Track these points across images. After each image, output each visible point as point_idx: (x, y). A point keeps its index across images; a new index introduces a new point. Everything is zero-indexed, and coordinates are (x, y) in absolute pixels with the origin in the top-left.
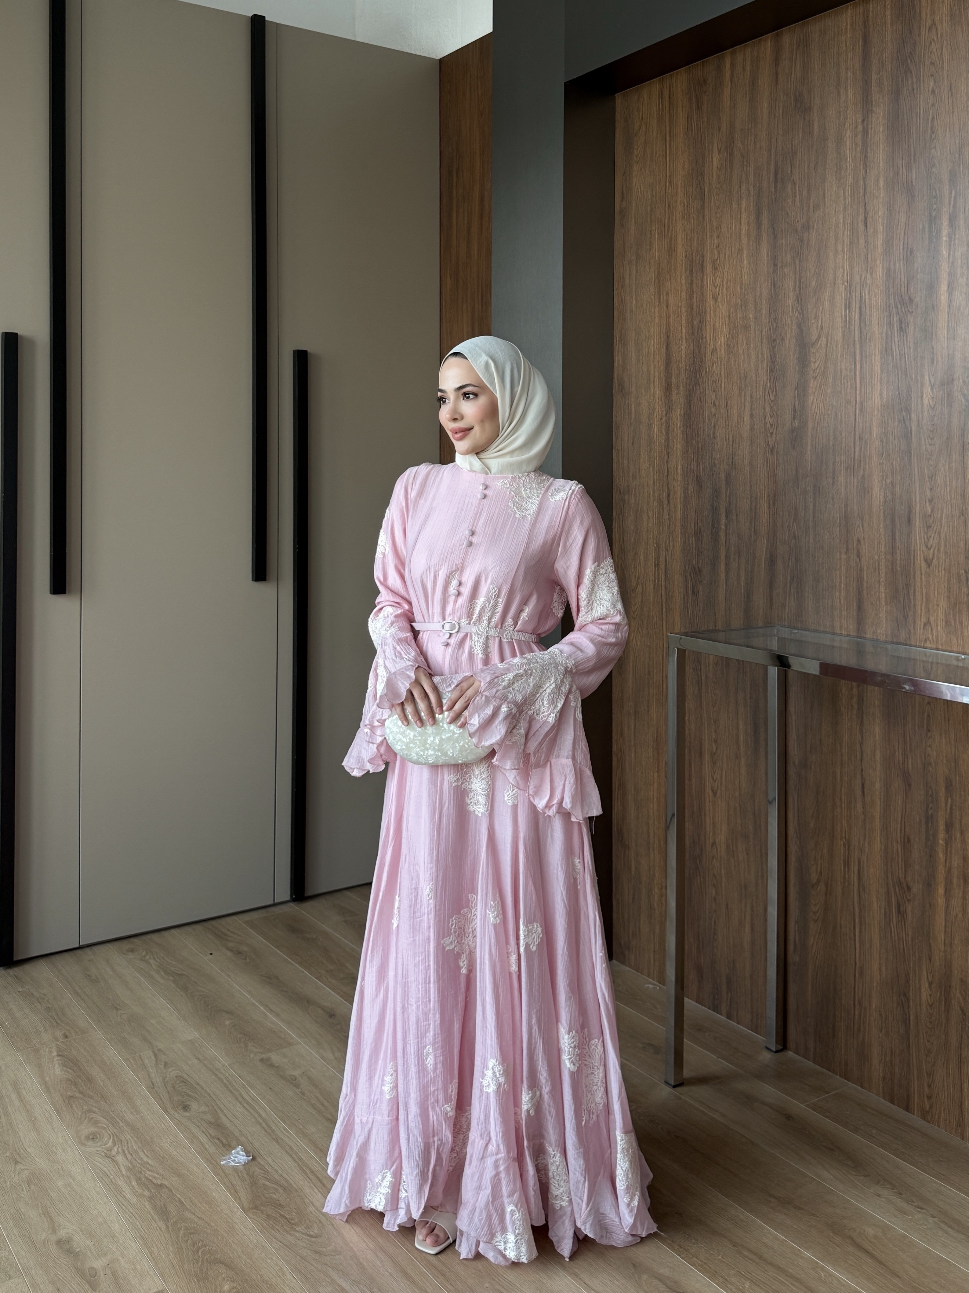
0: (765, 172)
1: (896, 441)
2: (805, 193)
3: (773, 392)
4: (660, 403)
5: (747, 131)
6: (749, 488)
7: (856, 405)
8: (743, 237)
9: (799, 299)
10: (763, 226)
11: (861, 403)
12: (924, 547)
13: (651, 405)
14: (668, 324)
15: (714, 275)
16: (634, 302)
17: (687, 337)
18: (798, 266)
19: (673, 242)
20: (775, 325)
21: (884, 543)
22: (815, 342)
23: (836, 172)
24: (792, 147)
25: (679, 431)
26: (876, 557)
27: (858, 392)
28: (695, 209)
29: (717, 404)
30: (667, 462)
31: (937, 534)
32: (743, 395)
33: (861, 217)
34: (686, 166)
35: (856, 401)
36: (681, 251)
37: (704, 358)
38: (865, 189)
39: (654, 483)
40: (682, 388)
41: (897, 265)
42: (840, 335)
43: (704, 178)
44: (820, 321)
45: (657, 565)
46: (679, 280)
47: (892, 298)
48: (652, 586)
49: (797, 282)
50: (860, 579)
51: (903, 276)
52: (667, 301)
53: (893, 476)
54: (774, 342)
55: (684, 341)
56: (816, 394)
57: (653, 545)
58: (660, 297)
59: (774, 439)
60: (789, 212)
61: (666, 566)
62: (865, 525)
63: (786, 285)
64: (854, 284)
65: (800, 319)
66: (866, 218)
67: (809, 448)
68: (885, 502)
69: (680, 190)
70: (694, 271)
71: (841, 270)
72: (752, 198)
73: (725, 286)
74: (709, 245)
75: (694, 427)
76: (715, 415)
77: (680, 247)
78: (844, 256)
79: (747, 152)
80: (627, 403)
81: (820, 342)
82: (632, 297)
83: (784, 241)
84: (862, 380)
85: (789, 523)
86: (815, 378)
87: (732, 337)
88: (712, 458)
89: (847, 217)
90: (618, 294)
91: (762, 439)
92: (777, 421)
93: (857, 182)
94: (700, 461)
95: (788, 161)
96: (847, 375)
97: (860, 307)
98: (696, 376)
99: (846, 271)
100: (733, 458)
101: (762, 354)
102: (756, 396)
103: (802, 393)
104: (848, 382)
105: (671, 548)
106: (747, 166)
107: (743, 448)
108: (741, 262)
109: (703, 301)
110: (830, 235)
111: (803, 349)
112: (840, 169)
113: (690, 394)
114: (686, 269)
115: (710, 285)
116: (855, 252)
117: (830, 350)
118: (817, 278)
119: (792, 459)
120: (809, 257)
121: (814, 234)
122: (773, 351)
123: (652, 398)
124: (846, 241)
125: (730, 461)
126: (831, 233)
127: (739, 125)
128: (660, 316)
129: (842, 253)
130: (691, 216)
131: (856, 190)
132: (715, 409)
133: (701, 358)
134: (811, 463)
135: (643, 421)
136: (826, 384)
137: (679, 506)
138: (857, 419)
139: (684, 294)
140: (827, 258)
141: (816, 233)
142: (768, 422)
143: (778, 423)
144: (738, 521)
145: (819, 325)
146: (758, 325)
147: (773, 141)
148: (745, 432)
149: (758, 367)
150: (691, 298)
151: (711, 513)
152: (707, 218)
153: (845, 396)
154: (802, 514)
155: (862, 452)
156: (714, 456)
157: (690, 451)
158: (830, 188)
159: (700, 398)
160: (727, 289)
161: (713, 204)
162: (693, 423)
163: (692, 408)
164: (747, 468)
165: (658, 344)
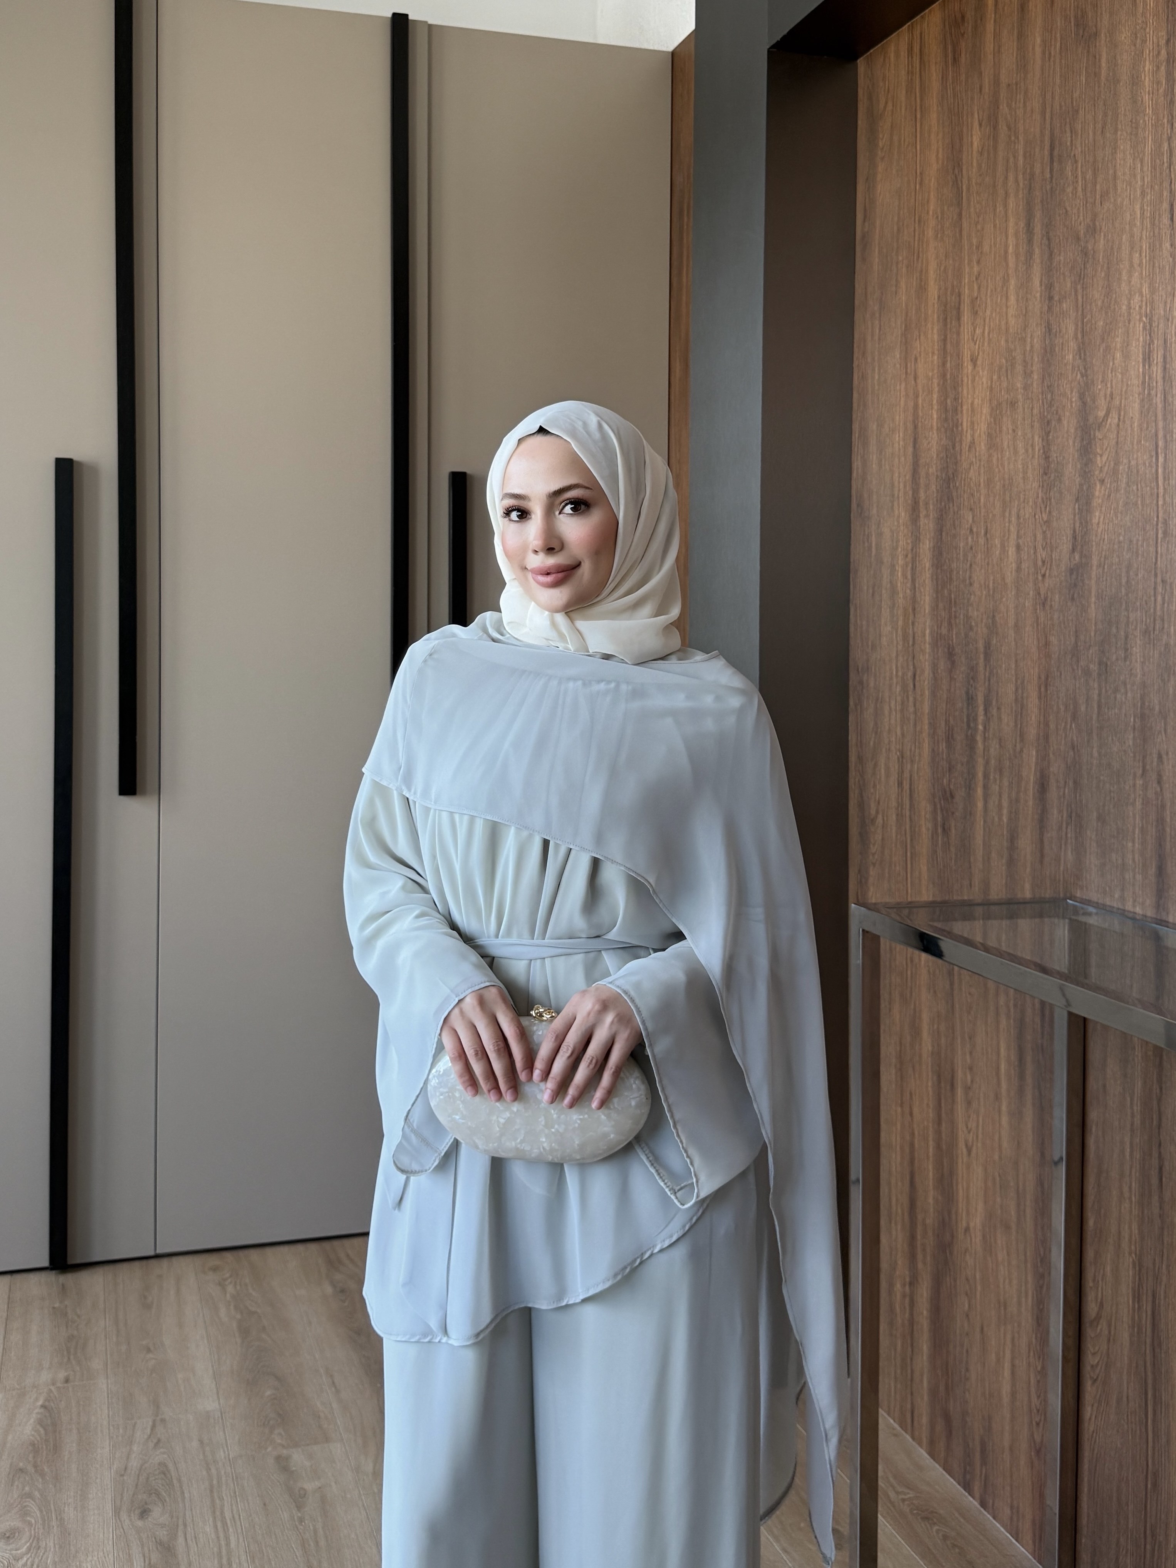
0: (1037, 150)
2: (1089, 175)
3: (1046, 507)
4: (906, 531)
5: (1015, 87)
6: (1013, 666)
7: (1157, 525)
8: (1010, 256)
9: (1082, 350)
10: (1035, 237)
11: (1165, 522)
13: (895, 535)
14: (916, 406)
15: (973, 324)
16: (877, 377)
17: (939, 425)
18: (1080, 298)
19: (923, 277)
22: (1103, 420)
23: (1131, 134)
24: (1072, 103)
25: (928, 575)
27: (1160, 503)
28: (950, 220)
29: (975, 530)
30: (913, 624)
32: (1007, 514)
33: (1165, 205)
34: (940, 156)
35: (1158, 517)
36: (933, 291)
37: (959, 457)
38: (1171, 155)
39: (897, 656)
40: (931, 507)
42: (1137, 406)
43: (962, 171)
44: (1109, 385)
45: (900, 784)
46: (930, 336)
48: (894, 817)
49: (1080, 324)
50: (1161, 820)
52: (915, 370)
54: (1047, 426)
55: (935, 432)
56: (1103, 509)
57: (896, 753)
58: (906, 365)
59: (1047, 585)
60: (1069, 209)
61: (911, 785)
63: (1064, 330)
64: (1155, 318)
65: (1082, 383)
67: (1093, 599)
69: (932, 194)
70: (949, 320)
71: (1137, 298)
72: (1021, 192)
73: (986, 339)
74: (967, 276)
75: (945, 568)
76: (971, 548)
77: (932, 283)
78: (1142, 274)
79: (1015, 120)
80: (866, 533)
81: (1108, 423)
82: (874, 370)
83: (1062, 258)
84: (1167, 482)
85: (1066, 723)
86: (1102, 481)
87: (995, 421)
88: (968, 617)
89: (1145, 208)
90: (858, 366)
91: (1031, 585)
92: (1052, 556)
93: (1160, 146)
94: (953, 622)
95: (1068, 126)
96: (1146, 474)
97: (1165, 358)
98: (949, 487)
99: (1144, 298)
100: (994, 616)
101: (1032, 445)
102: (1025, 515)
103: (1085, 508)
104: (1146, 486)
105: (917, 758)
106: (1015, 143)
107: (1007, 600)
108: (1007, 298)
109: (959, 366)
110: (1124, 240)
111: (1086, 433)
112: (1137, 128)
113: (942, 515)
114: (938, 317)
115: (968, 339)
116: (1157, 265)
117: (1122, 433)
118: (1106, 313)
119: (1070, 618)
120: (1095, 280)
121: (1102, 241)
122: (1047, 440)
123: (896, 524)
124: (1144, 247)
125: (990, 621)
126: (1124, 237)
127: (1004, 79)
128: (907, 395)
129: (1138, 269)
130: (946, 233)
131: (1158, 161)
132: (973, 538)
133: (956, 458)
134: (1096, 623)
135: (885, 560)
136: (1117, 490)
137: (927, 692)
138: (1159, 548)
139: (936, 357)
140: (1119, 279)
141: (1104, 239)
142: (1039, 558)
143: (1052, 559)
144: (1000, 719)
145: (1108, 393)
146: (1028, 398)
147: (1049, 96)
148: (1009, 574)
149: (1027, 467)
150: (944, 364)
151: (965, 705)
152: (965, 233)
153: (1143, 510)
154: (1083, 708)
155: (1166, 605)
156: (970, 614)
157: (941, 605)
158: (1122, 162)
159: (954, 522)
160: (989, 343)
161: (972, 210)
162: (945, 562)
163: (944, 537)
164: (1012, 633)
165: (904, 440)
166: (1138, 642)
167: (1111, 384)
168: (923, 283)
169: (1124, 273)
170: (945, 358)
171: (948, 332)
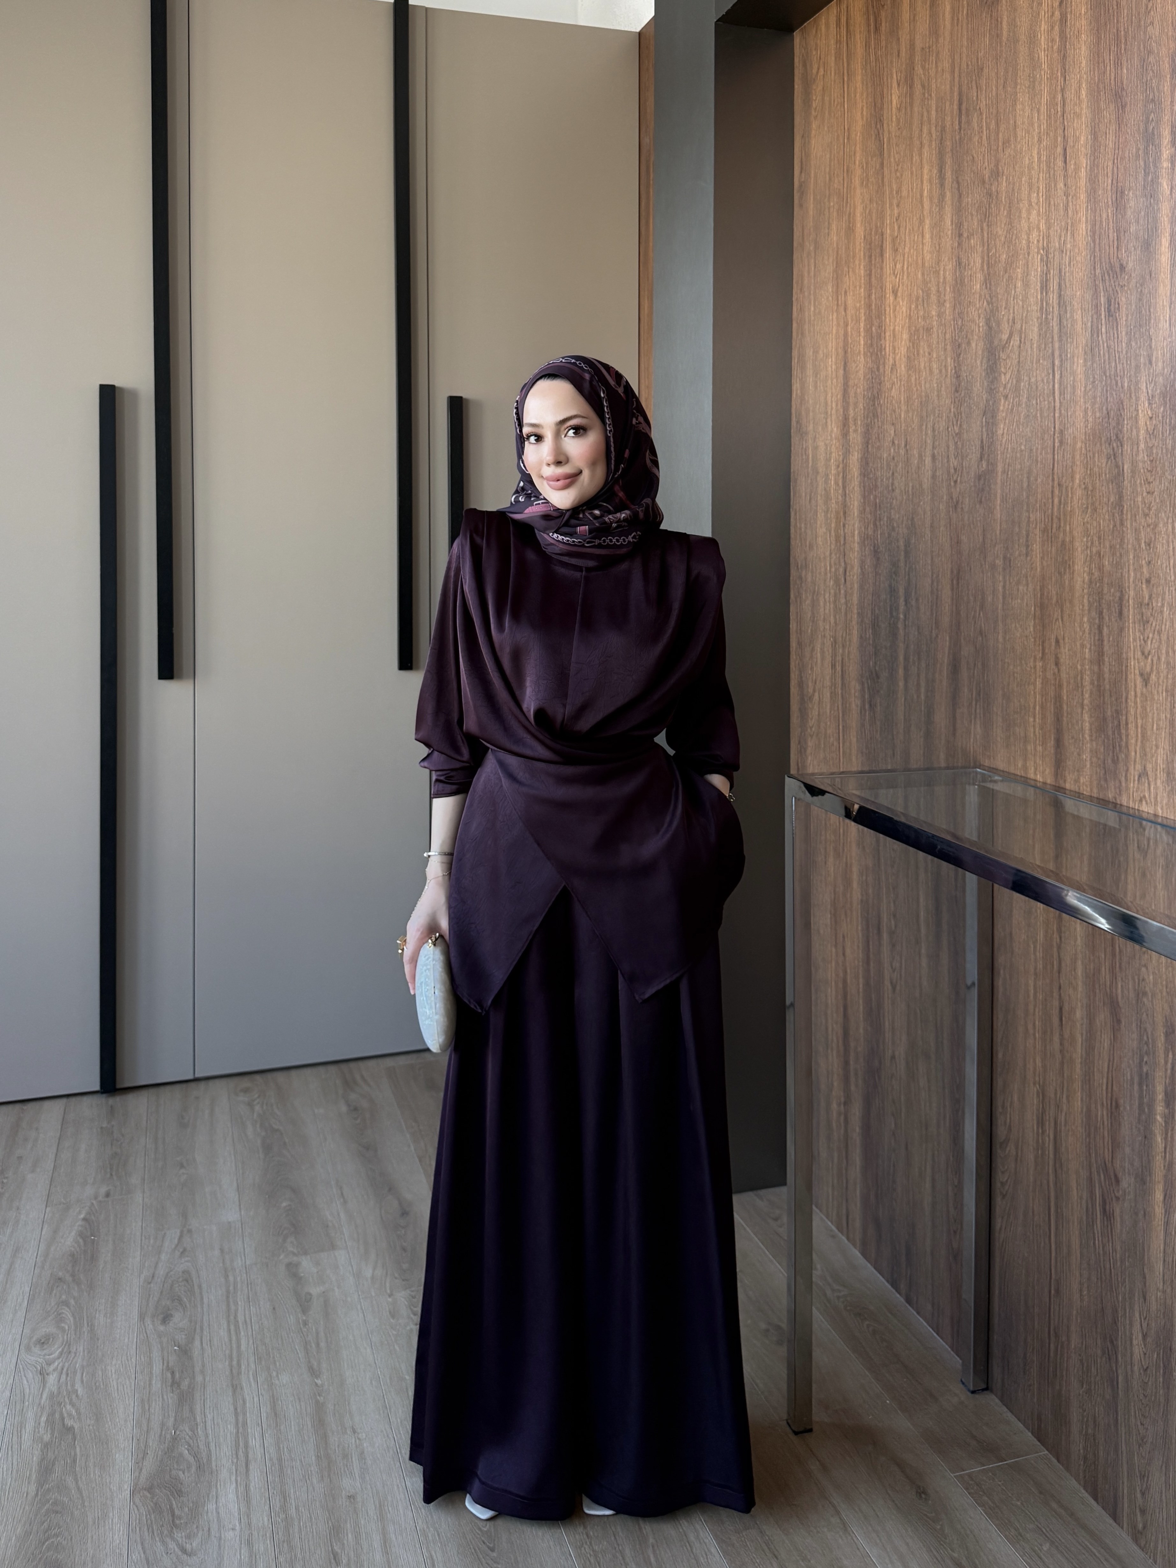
0: (948, 104)
1: (1103, 488)
2: (993, 125)
3: (957, 421)
4: (838, 444)
5: (928, 50)
6: (929, 562)
7: (1054, 435)
8: (925, 200)
9: (988, 281)
10: (947, 181)
11: (1061, 432)
12: (1139, 653)
13: (828, 448)
14: (846, 335)
15: (894, 260)
16: (812, 309)
17: (866, 350)
18: (986, 235)
19: (851, 219)
20: (960, 323)
21: (1088, 646)
22: (1006, 343)
23: (1029, 87)
24: (978, 62)
25: (856, 483)
26: (1079, 667)
27: (1057, 415)
28: (874, 169)
29: (896, 442)
30: (844, 526)
31: (1156, 633)
32: (924, 427)
33: (1059, 150)
34: (865, 113)
35: (1055, 428)
36: (860, 232)
37: (882, 378)
38: (1064, 105)
39: (831, 554)
40: (859, 423)
41: (1104, 216)
42: (1036, 329)
43: (883, 125)
44: (1011, 311)
45: (833, 666)
46: (857, 271)
47: (1098, 266)
48: (829, 695)
49: (986, 258)
50: (1058, 698)
51: (1111, 231)
52: (845, 302)
53: (1100, 543)
54: (958, 348)
55: (862, 357)
56: (1007, 421)
57: (830, 639)
58: (838, 297)
59: (958, 489)
60: (975, 156)
61: (842, 668)
62: (1066, 617)
63: (972, 264)
64: (1052, 251)
65: (988, 310)
66: (1065, 150)
67: (999, 502)
68: (1091, 581)
69: (858, 146)
70: (873, 257)
71: (1035, 234)
72: (934, 143)
73: (906, 273)
74: (888, 218)
75: (871, 476)
76: (894, 459)
77: (859, 225)
78: (1039, 211)
79: (928, 80)
80: (804, 447)
81: (1012, 343)
82: (810, 302)
83: (970, 200)
84: (1062, 396)
85: (975, 612)
86: (1006, 397)
87: (913, 346)
88: (890, 519)
89: (1042, 152)
90: (797, 299)
91: (944, 490)
92: (962, 464)
93: (1054, 98)
94: (878, 523)
95: (974, 82)
96: (1044, 390)
97: (1060, 285)
98: (874, 405)
99: (1042, 233)
100: (913, 519)
101: (945, 366)
102: (939, 428)
103: (991, 421)
104: (1044, 400)
105: (848, 643)
106: (928, 99)
107: (924, 503)
108: (923, 236)
109: (882, 298)
110: (1023, 182)
111: (992, 354)
112: (1034, 82)
113: (868, 430)
114: (864, 254)
115: (890, 274)
116: (1052, 203)
117: (1024, 354)
118: (1009, 247)
119: (978, 519)
120: (998, 218)
121: (1004, 184)
122: (959, 362)
123: (829, 438)
124: (1041, 188)
125: (910, 523)
126: (1023, 179)
127: (919, 44)
128: (838, 325)
129: (1036, 207)
130: (870, 180)
131: (1052, 110)
132: (894, 450)
133: (880, 379)
134: (1001, 523)
135: (820, 471)
136: (1019, 405)
137: (856, 586)
138: (1056, 457)
139: (862, 290)
140: (1020, 217)
141: (1006, 181)
142: (952, 465)
143: (963, 467)
144: (918, 608)
145: (1011, 318)
146: (942, 325)
147: (957, 57)
148: (926, 481)
149: (941, 386)
150: (870, 296)
151: (889, 596)
152: (886, 180)
153: (1041, 421)
154: (990, 599)
155: (1062, 506)
156: (893, 516)
157: (868, 509)
158: (1021, 113)
159: (878, 435)
160: (908, 277)
161: (892, 160)
162: (871, 471)
163: (870, 450)
164: (928, 532)
165: (836, 364)
166: (1038, 539)
167: (1014, 310)
168: (851, 225)
169: (1024, 211)
170: (870, 290)
171: (873, 267)
